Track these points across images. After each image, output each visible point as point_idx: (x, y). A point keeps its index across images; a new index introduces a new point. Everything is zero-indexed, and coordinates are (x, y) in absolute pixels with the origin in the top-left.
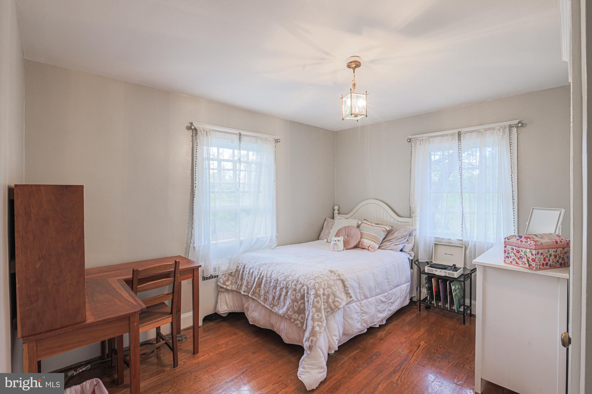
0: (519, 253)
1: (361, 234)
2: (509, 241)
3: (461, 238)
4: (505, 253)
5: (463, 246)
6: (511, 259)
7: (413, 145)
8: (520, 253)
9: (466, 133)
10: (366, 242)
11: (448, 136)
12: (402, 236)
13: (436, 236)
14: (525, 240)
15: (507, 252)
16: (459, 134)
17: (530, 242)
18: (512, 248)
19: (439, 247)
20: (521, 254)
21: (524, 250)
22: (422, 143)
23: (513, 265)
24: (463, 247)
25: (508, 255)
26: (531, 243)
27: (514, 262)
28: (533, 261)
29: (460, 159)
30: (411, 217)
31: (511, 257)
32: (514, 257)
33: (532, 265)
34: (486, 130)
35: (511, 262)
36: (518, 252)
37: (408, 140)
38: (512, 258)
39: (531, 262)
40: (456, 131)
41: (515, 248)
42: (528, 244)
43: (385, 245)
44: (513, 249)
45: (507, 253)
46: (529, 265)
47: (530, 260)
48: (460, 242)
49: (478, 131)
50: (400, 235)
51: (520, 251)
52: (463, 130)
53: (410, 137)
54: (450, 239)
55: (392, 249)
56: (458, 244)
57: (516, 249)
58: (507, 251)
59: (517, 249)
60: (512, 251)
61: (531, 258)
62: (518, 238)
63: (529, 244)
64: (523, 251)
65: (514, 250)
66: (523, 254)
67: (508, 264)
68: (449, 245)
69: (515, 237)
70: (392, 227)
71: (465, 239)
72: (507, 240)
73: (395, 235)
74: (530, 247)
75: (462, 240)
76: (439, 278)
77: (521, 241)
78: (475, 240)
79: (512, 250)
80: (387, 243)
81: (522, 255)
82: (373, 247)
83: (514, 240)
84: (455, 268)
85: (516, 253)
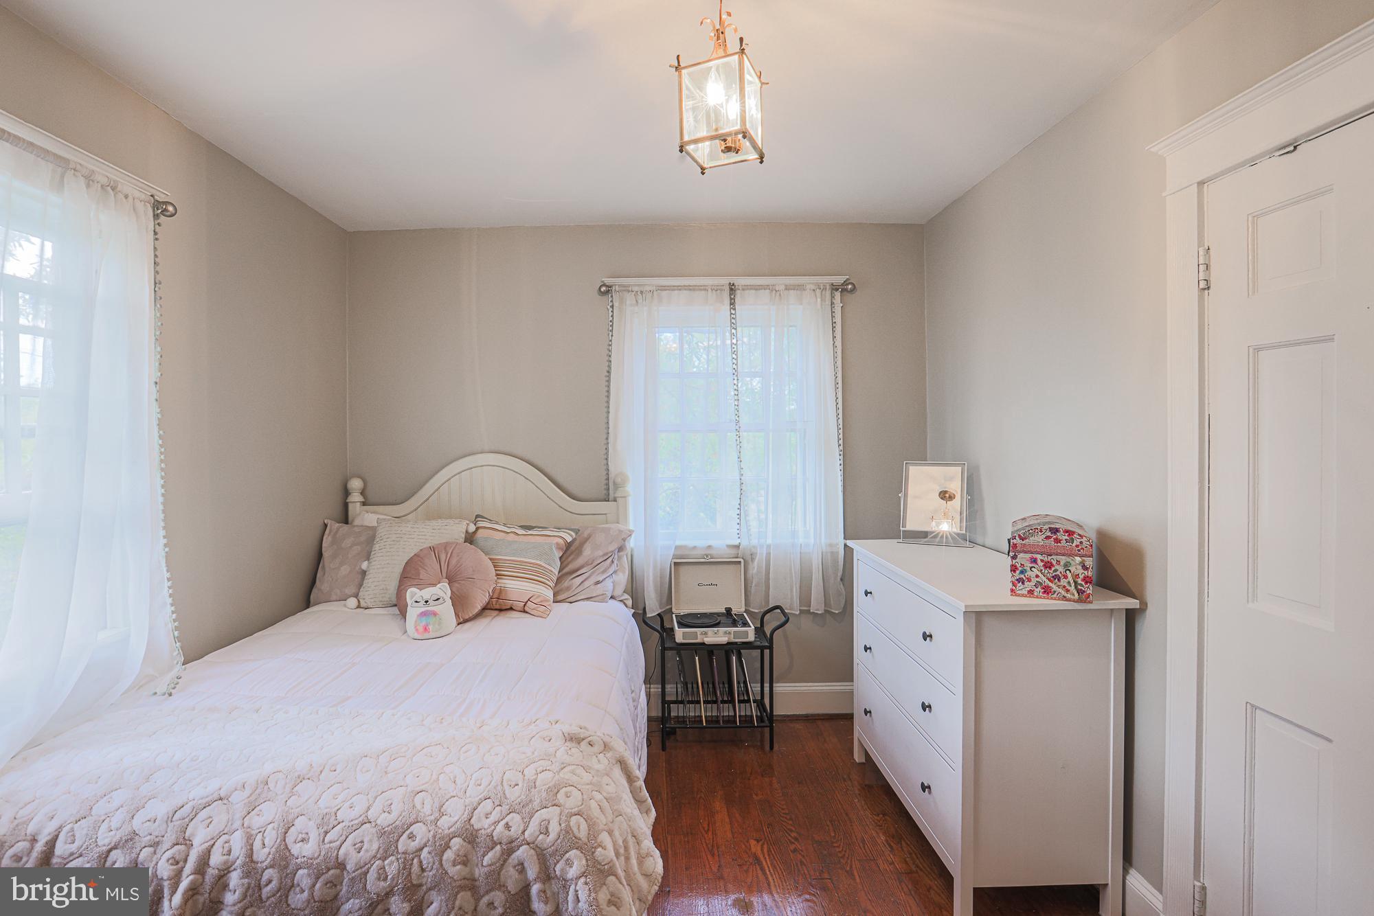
0: (1050, 568)
1: (495, 566)
2: (1024, 542)
3: (736, 542)
4: (1015, 571)
5: (738, 561)
6: (1029, 585)
7: (616, 306)
8: (1053, 569)
9: (748, 289)
10: (515, 587)
11: (705, 290)
12: (604, 555)
13: (679, 543)
14: (1066, 537)
15: (1020, 569)
16: (732, 289)
17: (1079, 540)
18: (1031, 559)
19: (683, 569)
20: (1056, 570)
21: (1063, 559)
22: (640, 301)
23: (1037, 597)
24: (740, 562)
25: (1022, 576)
26: (1081, 543)
27: (1039, 589)
28: (1086, 583)
29: (733, 350)
30: (611, 497)
31: (1029, 580)
32: (1038, 579)
33: (1084, 591)
34: (787, 288)
35: (1031, 592)
36: (1048, 565)
37: (603, 289)
38: (1034, 580)
39: (1081, 585)
40: (725, 281)
41: (1039, 557)
42: (1074, 545)
43: (568, 589)
44: (1034, 561)
45: (1018, 572)
46: (1080, 592)
47: (1079, 581)
48: (733, 552)
49: (771, 288)
50: (601, 553)
51: (1054, 563)
52: (740, 281)
53: (609, 280)
54: (709, 547)
55: (591, 598)
56: (727, 554)
57: (1042, 561)
58: (1018, 566)
59: (1046, 559)
60: (1033, 565)
61: (1081, 577)
62: (1049, 534)
63: (1077, 546)
64: (1062, 563)
65: (1039, 561)
66: (1060, 569)
67: (1023, 595)
68: (709, 562)
69: (1041, 531)
70: (577, 531)
71: (744, 543)
72: (1018, 541)
73: (587, 552)
74: (1079, 551)
75: (737, 547)
76: (709, 651)
77: (1058, 541)
78: (754, 542)
79: (1032, 563)
80: (571, 582)
81: (1058, 573)
82: (540, 601)
83: (1038, 539)
84: (729, 618)
85: (1043, 568)
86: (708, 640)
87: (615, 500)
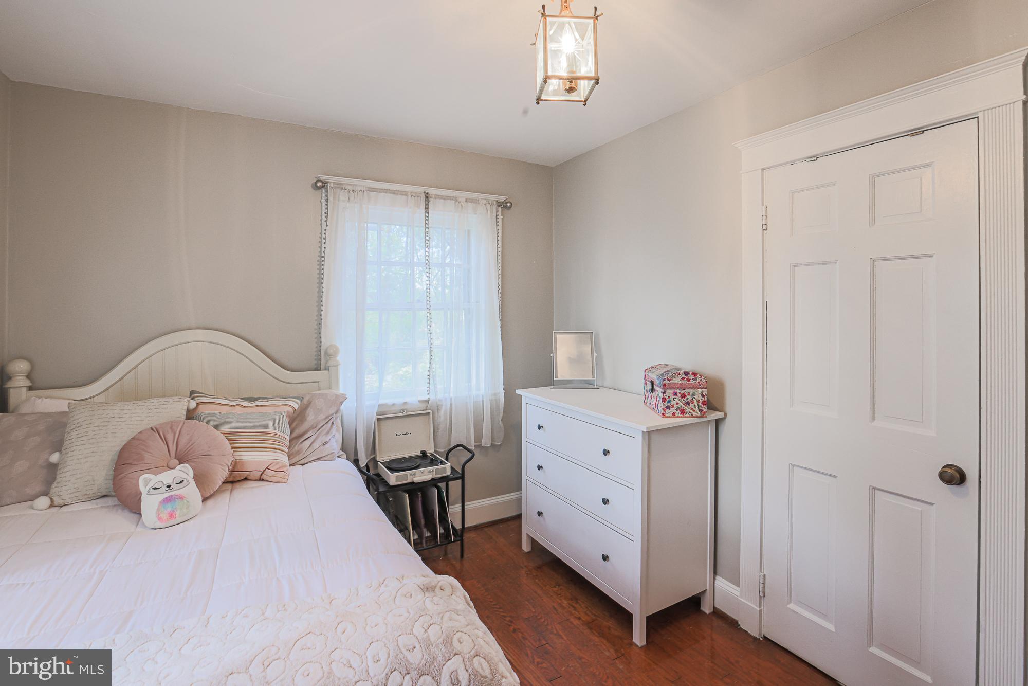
0: (684, 398)
1: (229, 440)
2: (670, 382)
3: (426, 398)
4: (664, 402)
5: (427, 412)
6: (673, 410)
7: (331, 199)
8: (686, 398)
9: (438, 198)
10: (253, 458)
11: (406, 195)
12: (327, 418)
13: (382, 402)
14: (693, 377)
15: (668, 400)
16: (427, 197)
17: (700, 379)
18: (674, 392)
19: (383, 423)
20: (687, 399)
21: (691, 391)
22: (352, 199)
23: (677, 417)
24: (430, 413)
25: (669, 404)
26: (701, 380)
27: (678, 412)
28: (703, 405)
29: (427, 245)
30: (323, 366)
31: (673, 406)
32: (678, 406)
33: (702, 410)
34: (467, 200)
35: (674, 414)
36: (683, 396)
37: (319, 184)
38: (676, 406)
39: (701, 407)
40: (420, 190)
41: (678, 391)
42: (698, 381)
43: (299, 452)
44: (675, 394)
45: (666, 402)
46: (701, 411)
47: (700, 404)
48: (423, 406)
49: (456, 200)
50: (324, 417)
51: (686, 394)
52: (432, 191)
53: (324, 178)
54: (405, 403)
55: (321, 458)
56: (417, 407)
57: (680, 393)
58: (667, 398)
59: (682, 392)
60: (674, 397)
61: (701, 401)
62: (684, 376)
63: (699, 382)
64: (691, 394)
65: (678, 393)
66: (690, 397)
67: (669, 417)
68: (404, 415)
69: (679, 375)
70: (302, 399)
71: (432, 398)
72: (666, 382)
73: (311, 417)
74: (700, 385)
75: (427, 401)
76: (415, 488)
77: (688, 380)
78: (440, 396)
79: (674, 395)
80: (301, 446)
81: (689, 400)
82: (280, 468)
83: (678, 380)
84: (426, 459)
85: (680, 398)
86: (417, 479)
87: (326, 369)
